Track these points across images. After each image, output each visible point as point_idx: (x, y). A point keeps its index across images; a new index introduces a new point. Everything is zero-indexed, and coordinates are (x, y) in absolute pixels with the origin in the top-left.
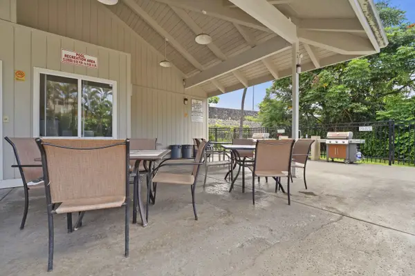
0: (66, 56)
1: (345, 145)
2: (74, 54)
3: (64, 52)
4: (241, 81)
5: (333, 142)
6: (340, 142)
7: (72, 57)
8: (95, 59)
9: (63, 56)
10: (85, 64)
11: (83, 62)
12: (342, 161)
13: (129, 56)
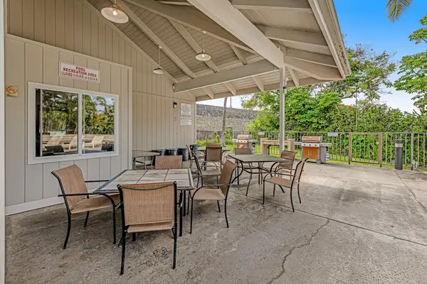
0: (64, 69)
1: (317, 148)
2: (73, 67)
3: (63, 65)
4: (230, 90)
5: (307, 145)
6: (313, 145)
7: (72, 71)
8: (96, 72)
9: (62, 70)
10: (86, 78)
11: (84, 75)
12: (315, 161)
13: (131, 69)
